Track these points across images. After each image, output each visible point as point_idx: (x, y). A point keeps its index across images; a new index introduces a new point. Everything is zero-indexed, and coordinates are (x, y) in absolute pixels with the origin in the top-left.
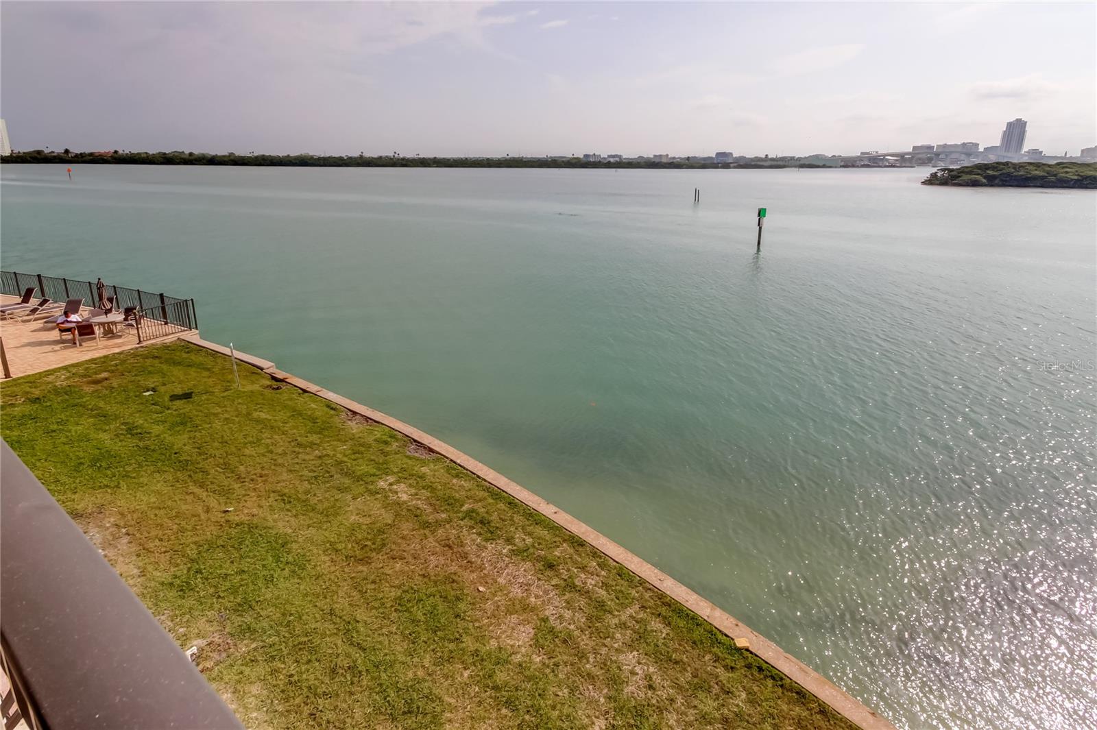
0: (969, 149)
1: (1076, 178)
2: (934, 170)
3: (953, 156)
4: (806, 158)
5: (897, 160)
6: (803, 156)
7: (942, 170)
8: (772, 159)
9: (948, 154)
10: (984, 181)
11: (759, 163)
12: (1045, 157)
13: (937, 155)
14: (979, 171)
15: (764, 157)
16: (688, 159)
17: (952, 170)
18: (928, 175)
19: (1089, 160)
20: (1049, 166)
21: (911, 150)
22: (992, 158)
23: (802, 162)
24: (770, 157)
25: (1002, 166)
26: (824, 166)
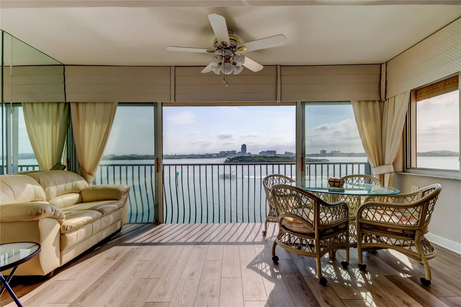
0: (234, 152)
1: (258, 160)
2: (226, 159)
3: (231, 154)
4: (189, 155)
5: (216, 156)
6: (188, 155)
7: (228, 159)
8: (178, 156)
9: (229, 154)
10: (239, 162)
11: (173, 157)
12: (251, 155)
13: (227, 154)
14: (237, 159)
15: (175, 155)
16: (146, 156)
17: (230, 159)
18: (225, 160)
19: (261, 155)
20: (253, 157)
21: (219, 153)
22: (240, 155)
23: (188, 157)
24: (177, 155)
25: (242, 157)
26: (195, 158)
